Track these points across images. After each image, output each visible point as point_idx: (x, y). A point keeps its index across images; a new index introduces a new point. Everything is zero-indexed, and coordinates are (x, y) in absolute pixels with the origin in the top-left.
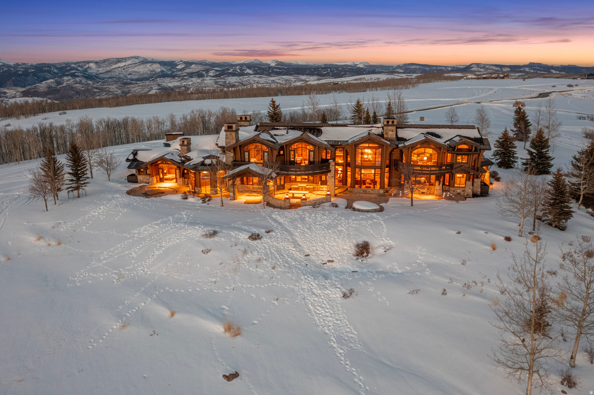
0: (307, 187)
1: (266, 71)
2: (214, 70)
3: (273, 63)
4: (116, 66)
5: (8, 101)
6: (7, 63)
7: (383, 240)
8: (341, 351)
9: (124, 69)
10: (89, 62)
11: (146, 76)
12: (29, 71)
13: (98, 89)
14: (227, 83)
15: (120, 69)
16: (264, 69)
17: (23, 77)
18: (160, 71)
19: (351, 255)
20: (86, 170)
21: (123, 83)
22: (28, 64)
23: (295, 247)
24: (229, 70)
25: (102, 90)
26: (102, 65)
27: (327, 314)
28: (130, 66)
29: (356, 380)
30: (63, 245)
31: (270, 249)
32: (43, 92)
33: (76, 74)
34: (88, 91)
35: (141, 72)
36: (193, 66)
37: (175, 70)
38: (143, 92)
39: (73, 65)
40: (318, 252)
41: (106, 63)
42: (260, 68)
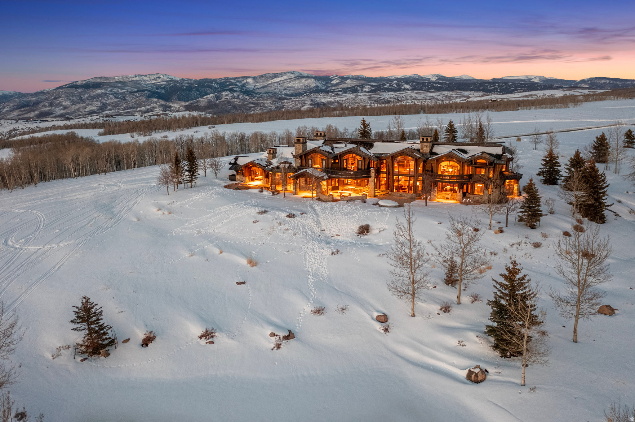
0: (356, 189)
1: (425, 86)
2: (369, 85)
3: (434, 78)
4: (272, 81)
5: (172, 114)
6: (174, 78)
7: (381, 225)
8: (312, 280)
9: (280, 84)
10: (247, 78)
11: (300, 91)
12: (193, 86)
13: (254, 104)
14: (382, 98)
15: (275, 84)
16: (423, 84)
17: (187, 92)
18: (314, 86)
19: (354, 233)
20: (196, 169)
21: (277, 98)
22: (192, 79)
23: (316, 225)
24: (386, 85)
25: (257, 105)
26: (259, 80)
27: (316, 262)
28: (286, 81)
29: (311, 293)
30: (172, 215)
31: (298, 224)
32: (203, 106)
33: (235, 89)
34: (244, 106)
35: (296, 88)
36: (348, 81)
37: (330, 85)
38: (296, 107)
39: (232, 81)
40: (332, 229)
41: (263, 78)
42: (418, 83)
